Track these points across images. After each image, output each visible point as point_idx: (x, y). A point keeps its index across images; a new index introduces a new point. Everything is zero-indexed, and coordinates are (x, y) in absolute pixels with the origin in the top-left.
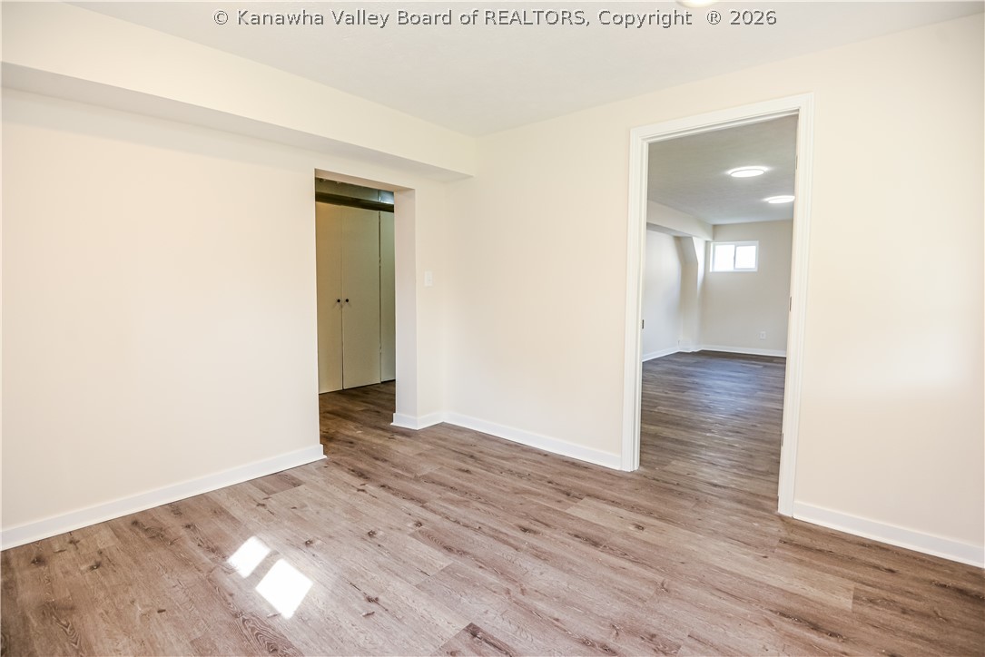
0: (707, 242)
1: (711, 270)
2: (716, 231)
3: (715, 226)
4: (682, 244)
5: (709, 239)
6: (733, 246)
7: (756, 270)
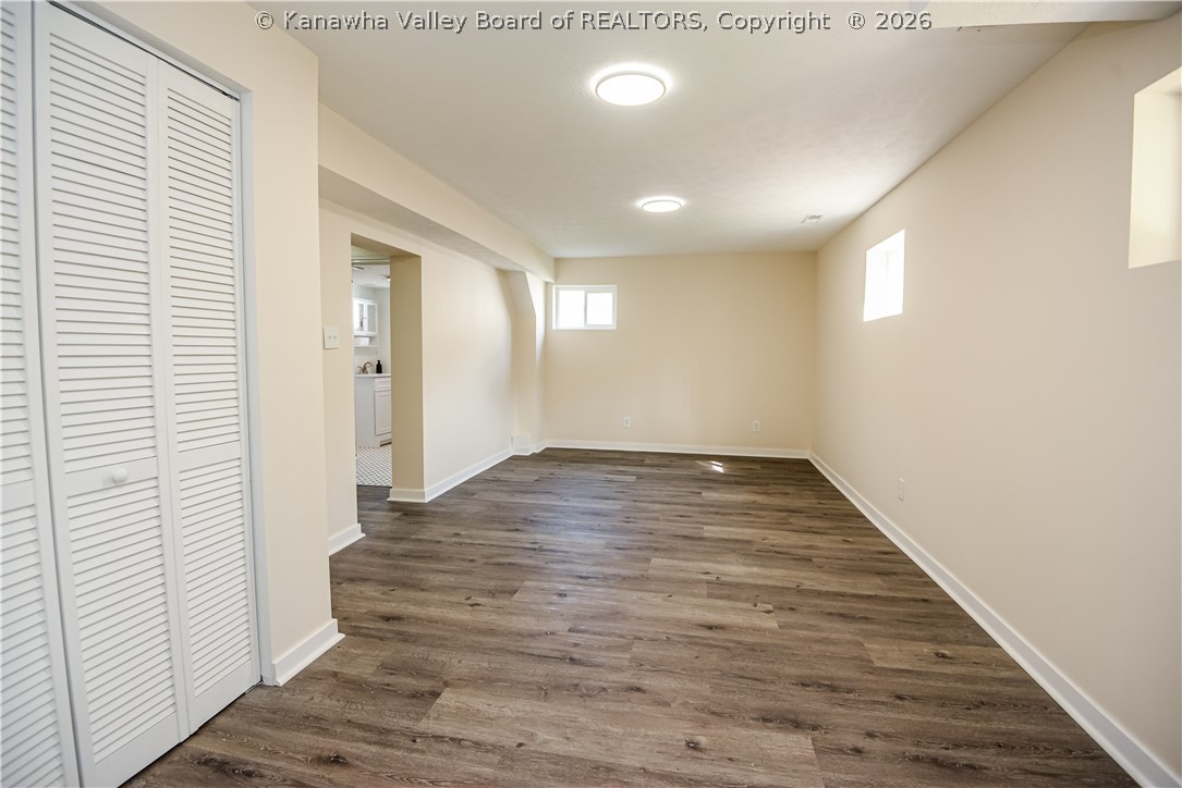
0: (547, 283)
1: (554, 328)
2: (559, 267)
3: (557, 260)
4: (510, 282)
5: (550, 280)
6: (582, 293)
7: (614, 328)
